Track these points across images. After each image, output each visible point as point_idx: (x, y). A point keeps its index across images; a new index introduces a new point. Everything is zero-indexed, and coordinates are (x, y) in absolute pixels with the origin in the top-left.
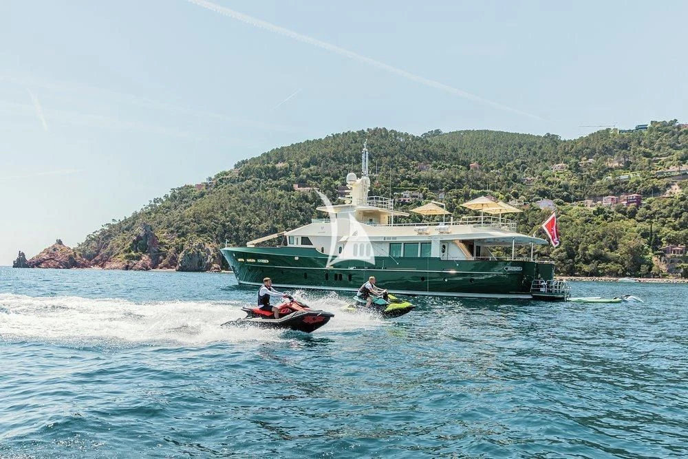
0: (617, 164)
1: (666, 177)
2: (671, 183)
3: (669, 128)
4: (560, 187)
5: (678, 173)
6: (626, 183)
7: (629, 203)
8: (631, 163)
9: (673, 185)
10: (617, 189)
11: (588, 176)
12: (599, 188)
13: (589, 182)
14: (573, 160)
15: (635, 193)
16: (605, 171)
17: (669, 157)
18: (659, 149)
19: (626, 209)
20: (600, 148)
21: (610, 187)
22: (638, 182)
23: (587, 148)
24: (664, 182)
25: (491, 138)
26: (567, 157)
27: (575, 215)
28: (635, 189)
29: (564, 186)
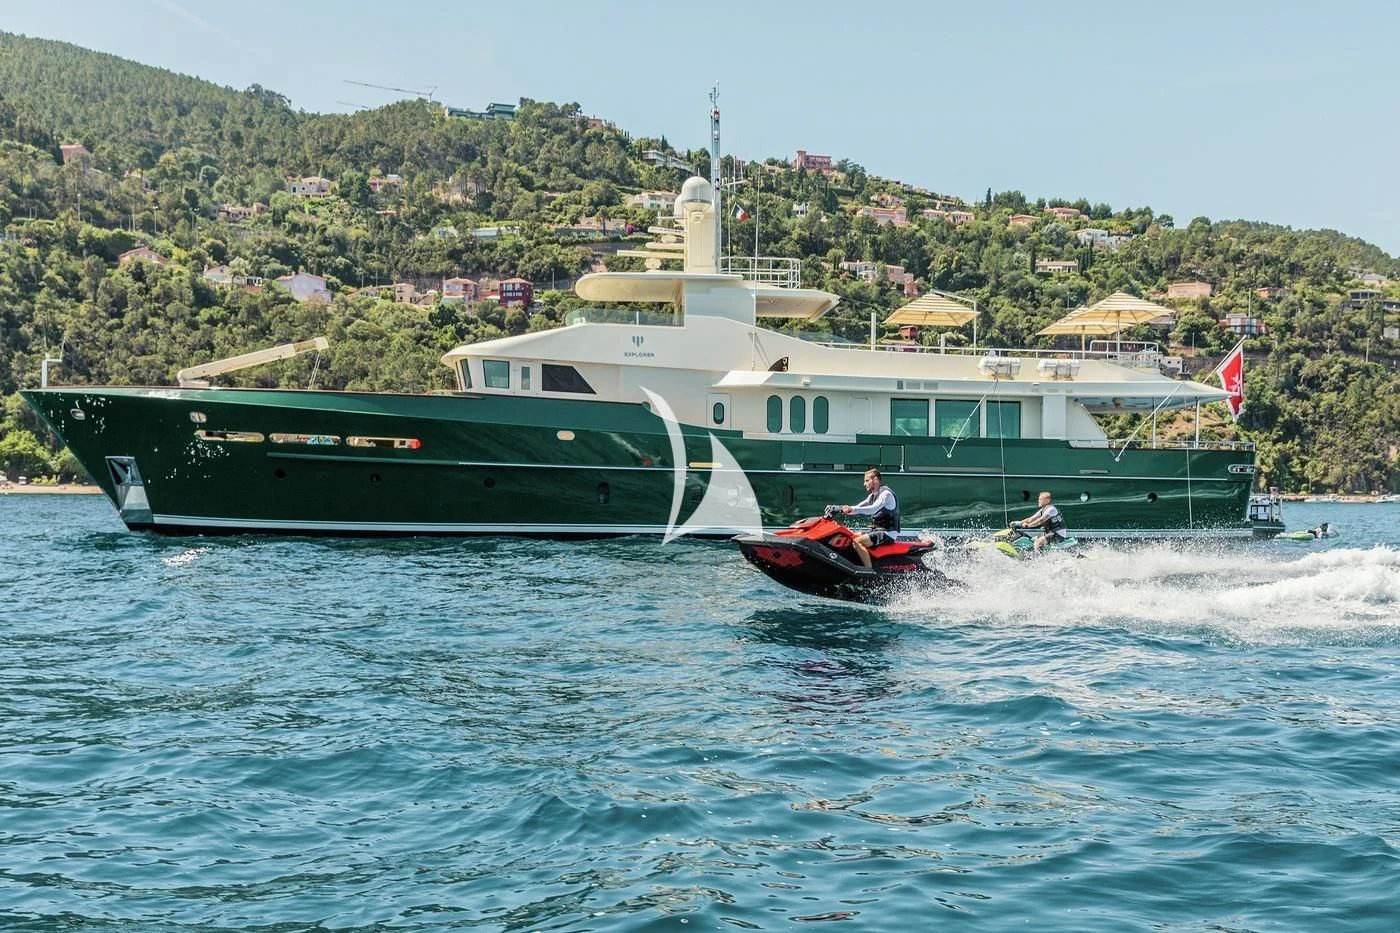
0: (458, 197)
1: (578, 243)
2: (589, 257)
3: (563, 121)
4: (326, 242)
5: (602, 237)
6: (491, 247)
7: (504, 301)
8: (494, 199)
9: (595, 262)
10: (471, 261)
11: (394, 221)
12: (425, 253)
13: (399, 235)
14: (349, 173)
15: (513, 276)
16: (435, 212)
17: (573, 193)
18: (548, 170)
19: (502, 314)
20: (414, 149)
21: (454, 255)
22: (519, 249)
23: (382, 145)
24: (576, 254)
25: (90, 70)
26: (331, 163)
27: (388, 322)
28: (514, 266)
29: (337, 240)
